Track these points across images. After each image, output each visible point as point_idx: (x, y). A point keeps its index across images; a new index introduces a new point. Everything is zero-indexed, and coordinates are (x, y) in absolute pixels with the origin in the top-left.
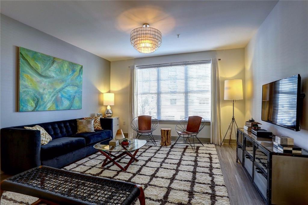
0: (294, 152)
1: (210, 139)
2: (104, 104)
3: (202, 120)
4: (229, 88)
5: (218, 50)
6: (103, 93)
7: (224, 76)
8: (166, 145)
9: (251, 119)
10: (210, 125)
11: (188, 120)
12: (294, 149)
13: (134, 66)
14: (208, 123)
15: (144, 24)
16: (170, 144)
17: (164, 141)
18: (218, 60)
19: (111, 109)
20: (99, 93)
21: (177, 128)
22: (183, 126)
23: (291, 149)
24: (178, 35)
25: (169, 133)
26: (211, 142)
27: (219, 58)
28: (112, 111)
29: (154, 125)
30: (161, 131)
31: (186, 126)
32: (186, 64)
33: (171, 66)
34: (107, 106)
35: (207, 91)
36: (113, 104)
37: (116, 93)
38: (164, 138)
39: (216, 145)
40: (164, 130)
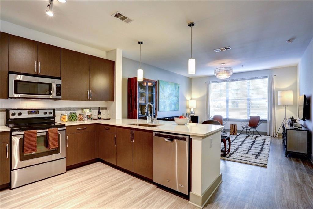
0: (298, 129)
1: (267, 133)
2: (189, 108)
3: (260, 119)
4: (281, 97)
5: (274, 69)
6: (188, 100)
7: (278, 87)
8: (233, 134)
9: (291, 117)
10: (267, 123)
11: (249, 119)
12: (298, 128)
13: (209, 82)
14: (266, 121)
15: (222, 64)
16: (237, 134)
17: (232, 131)
18: (273, 76)
19: (194, 111)
20: (186, 100)
21: (242, 124)
22: (246, 123)
23: (297, 128)
24: (242, 66)
25: (235, 126)
26: (268, 135)
27: (275, 75)
28: (194, 112)
29: (225, 122)
30: (230, 125)
31: (248, 123)
32: (248, 80)
33: (237, 81)
34: (191, 109)
35: (264, 99)
36: (195, 107)
37: (197, 100)
38: (232, 130)
39: (272, 137)
40: (232, 125)
